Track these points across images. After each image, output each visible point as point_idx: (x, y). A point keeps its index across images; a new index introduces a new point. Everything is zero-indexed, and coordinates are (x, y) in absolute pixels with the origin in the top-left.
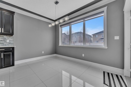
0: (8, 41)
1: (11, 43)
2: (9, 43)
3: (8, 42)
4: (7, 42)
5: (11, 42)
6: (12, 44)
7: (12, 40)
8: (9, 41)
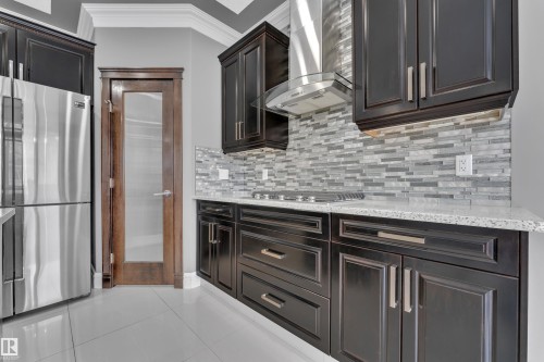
0: (465, 165)
1: (487, 181)
2: (475, 182)
3: (469, 172)
4: (459, 173)
5: (494, 175)
6: (503, 191)
7: (498, 150)
8: (476, 161)
